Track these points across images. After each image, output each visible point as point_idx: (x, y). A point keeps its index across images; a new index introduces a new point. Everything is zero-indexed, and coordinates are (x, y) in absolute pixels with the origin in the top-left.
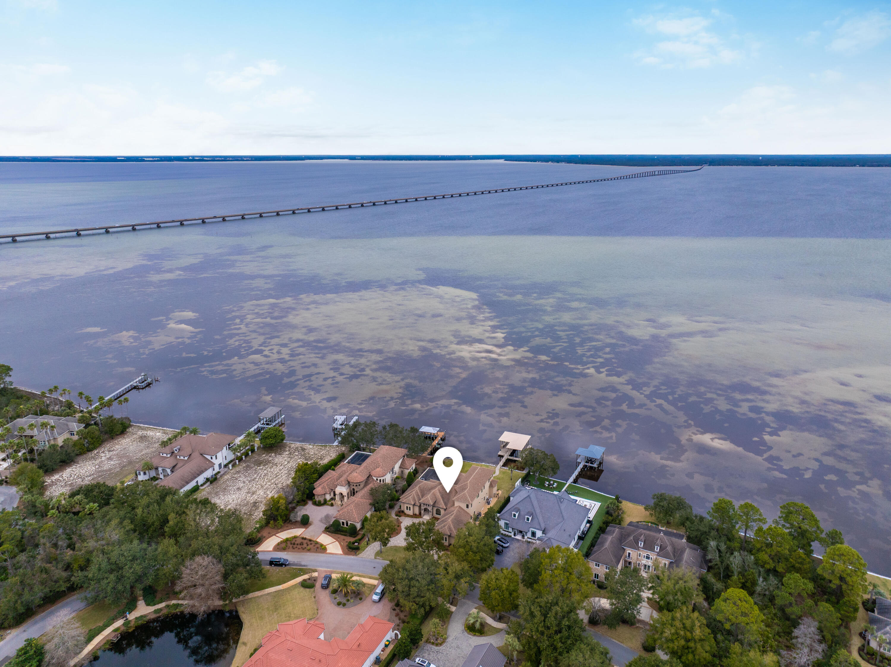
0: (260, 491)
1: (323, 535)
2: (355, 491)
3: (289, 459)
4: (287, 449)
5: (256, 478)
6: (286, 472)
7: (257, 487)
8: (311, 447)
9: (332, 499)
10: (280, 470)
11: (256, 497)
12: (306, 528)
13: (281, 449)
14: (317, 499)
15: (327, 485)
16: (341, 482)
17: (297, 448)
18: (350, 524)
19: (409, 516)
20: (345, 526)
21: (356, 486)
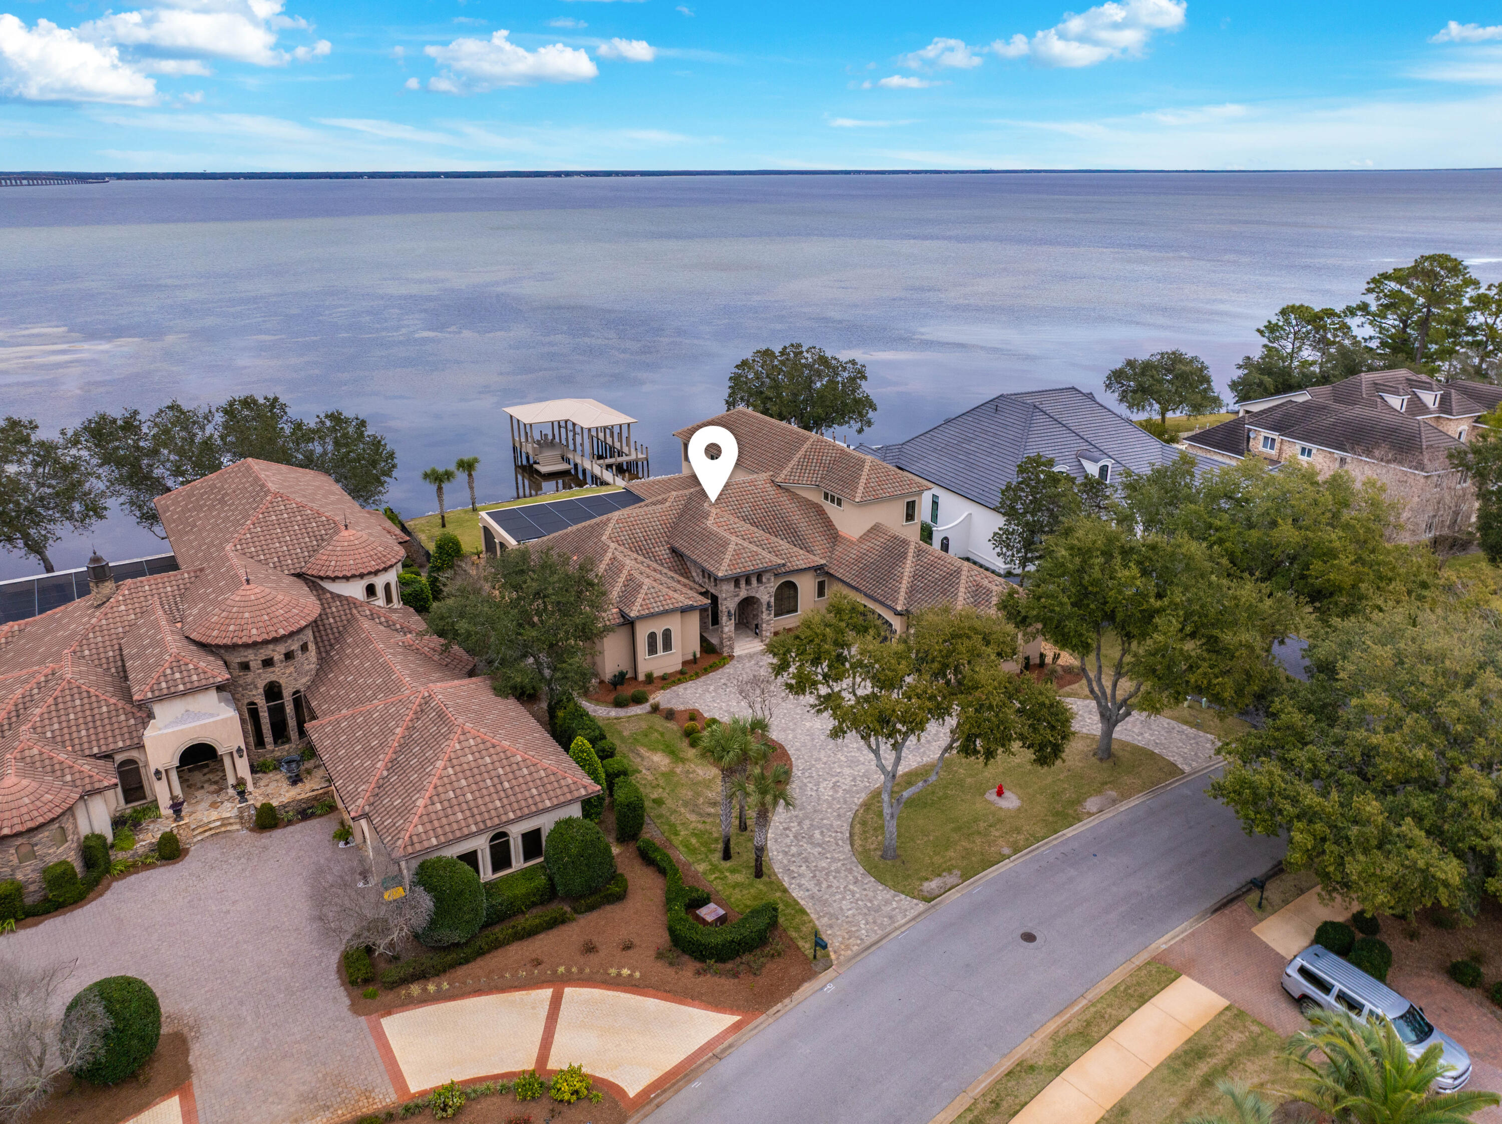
2: (287, 694)
9: (129, 821)
12: (180, 1085)
18: (532, 841)
19: (668, 681)
20: (487, 874)
21: (289, 656)
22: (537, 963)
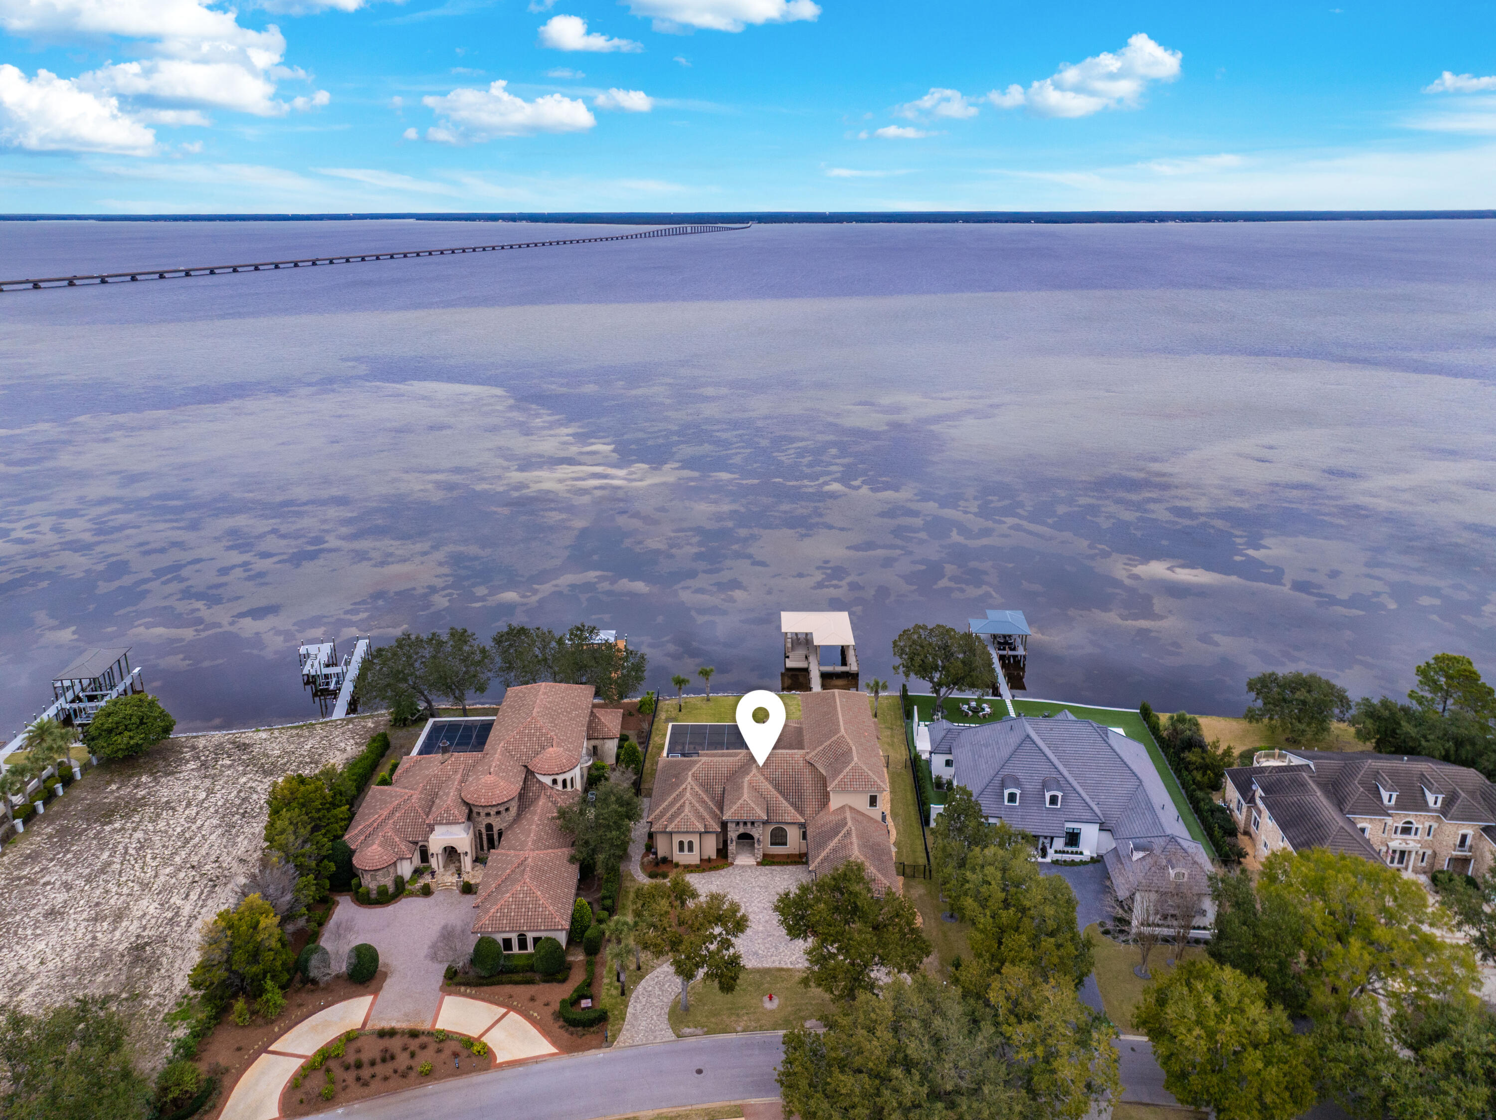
0: (144, 903)
1: (448, 1000)
2: (495, 830)
3: (208, 782)
4: (188, 755)
5: (109, 864)
6: (215, 822)
7: (125, 890)
8: (264, 735)
9: (418, 873)
10: (194, 820)
11: (134, 928)
12: (376, 992)
13: (165, 759)
14: (370, 884)
15: (397, 831)
16: (447, 810)
17: (220, 747)
18: (536, 940)
19: (690, 868)
20: (516, 950)
21: (498, 813)
22: (511, 997)
